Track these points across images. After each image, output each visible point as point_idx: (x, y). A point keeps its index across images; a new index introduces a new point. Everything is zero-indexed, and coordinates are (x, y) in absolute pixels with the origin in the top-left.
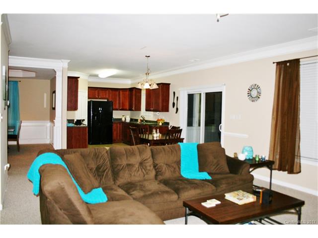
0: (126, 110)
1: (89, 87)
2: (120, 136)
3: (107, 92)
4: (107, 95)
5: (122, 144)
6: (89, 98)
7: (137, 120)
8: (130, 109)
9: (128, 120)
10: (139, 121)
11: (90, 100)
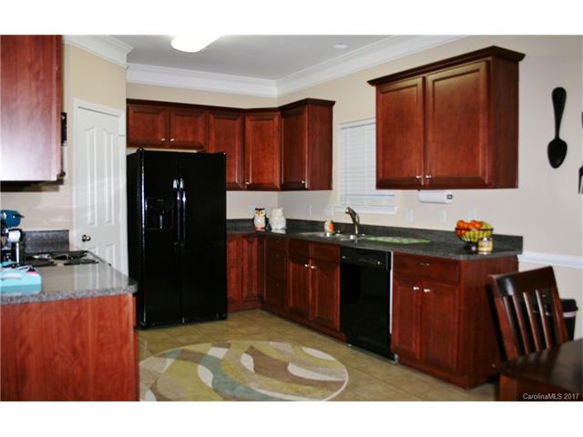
0: (271, 188)
1: (129, 101)
2: (250, 284)
3: (200, 120)
4: (201, 131)
5: (259, 312)
6: (130, 144)
7: (318, 226)
8: (287, 186)
9: (278, 226)
10: (328, 227)
11: (134, 151)
